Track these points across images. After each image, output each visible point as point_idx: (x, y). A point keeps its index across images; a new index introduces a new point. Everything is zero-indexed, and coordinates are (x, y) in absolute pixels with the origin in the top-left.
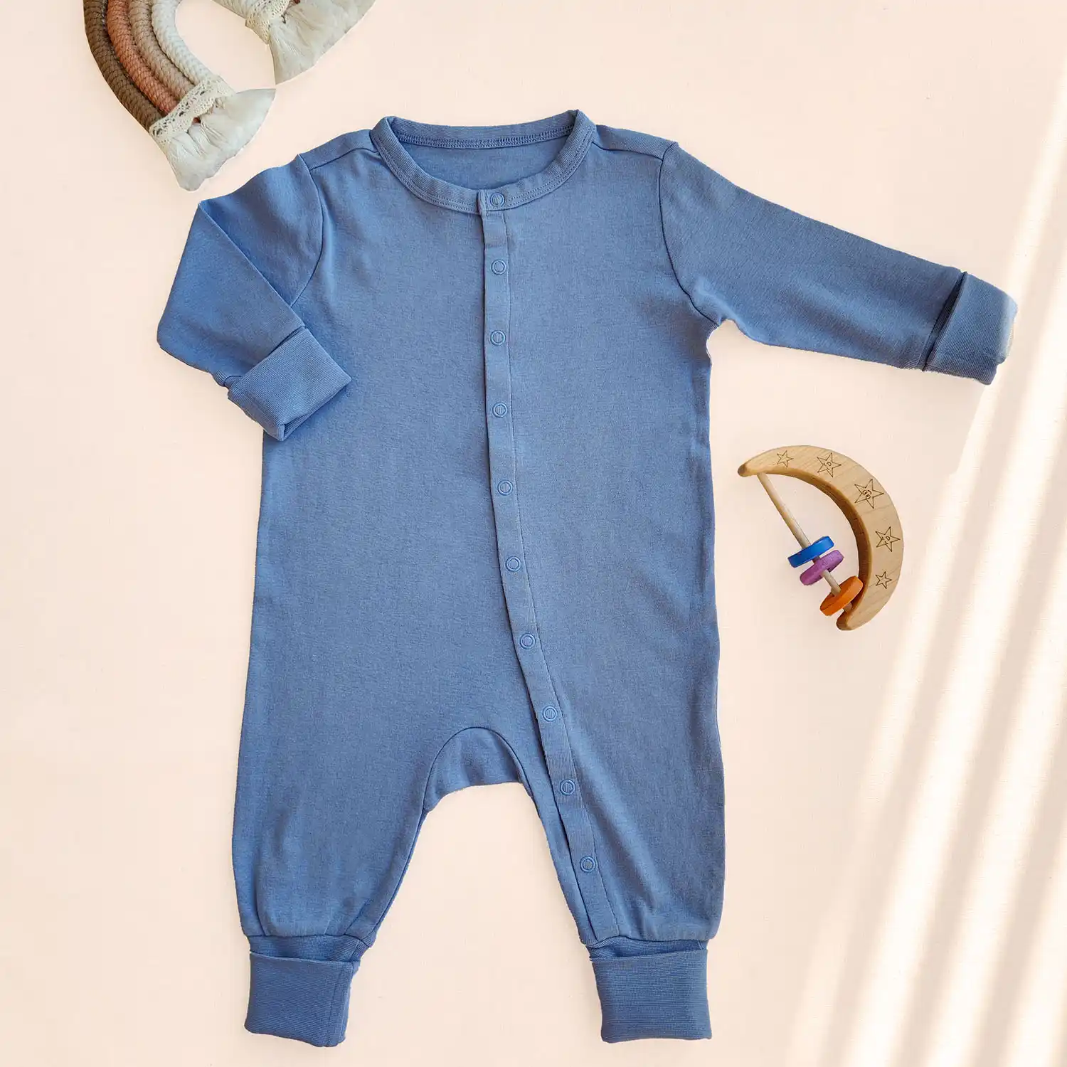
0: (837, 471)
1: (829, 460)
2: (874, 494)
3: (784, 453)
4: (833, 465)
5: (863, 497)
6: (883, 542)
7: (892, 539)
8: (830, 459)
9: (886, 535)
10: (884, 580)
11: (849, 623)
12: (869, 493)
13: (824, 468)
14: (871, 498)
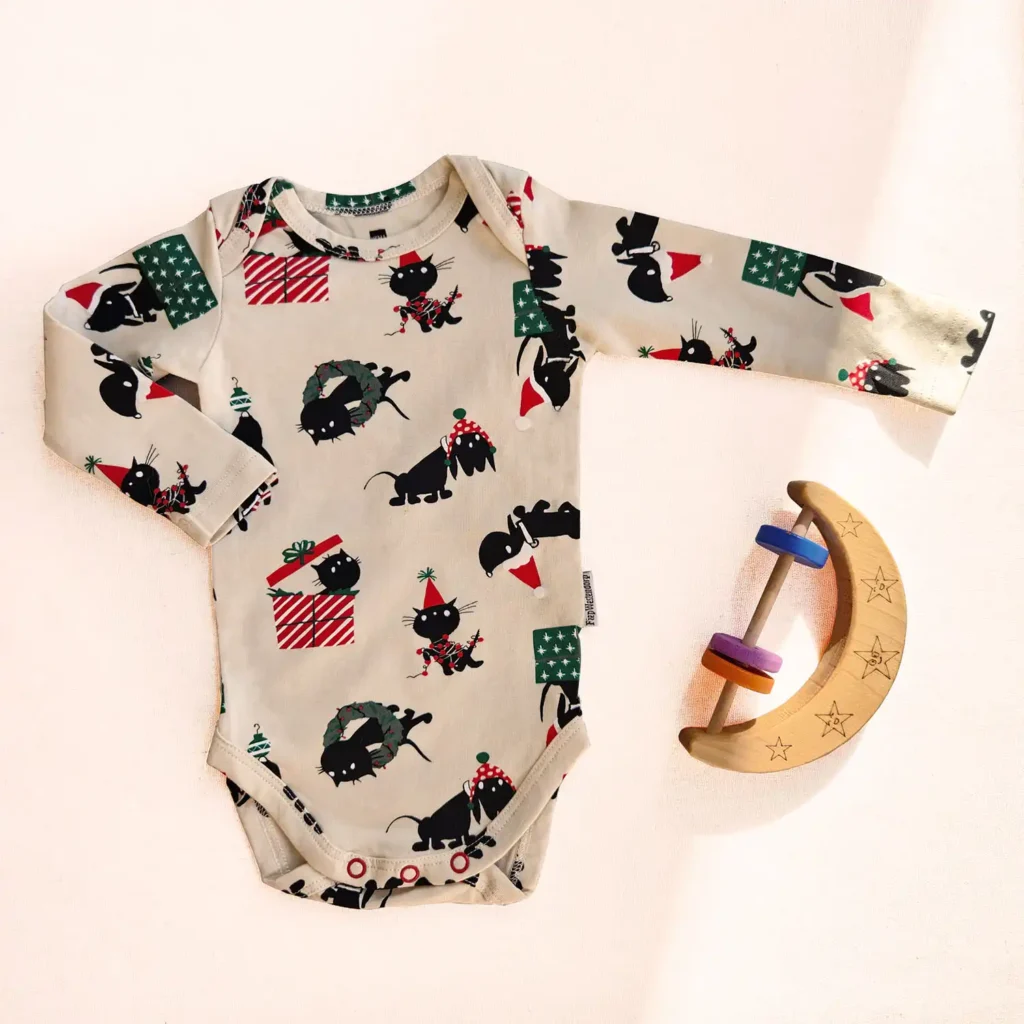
0: (880, 603)
1: (886, 584)
2: (881, 667)
3: (858, 522)
4: (884, 593)
5: (869, 657)
6: (827, 718)
7: (838, 727)
8: (889, 583)
9: (839, 717)
10: (779, 750)
11: (695, 744)
12: (878, 660)
13: (873, 584)
14: (874, 668)
